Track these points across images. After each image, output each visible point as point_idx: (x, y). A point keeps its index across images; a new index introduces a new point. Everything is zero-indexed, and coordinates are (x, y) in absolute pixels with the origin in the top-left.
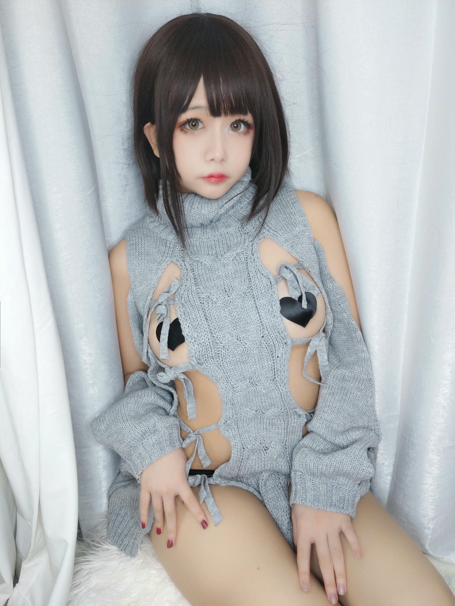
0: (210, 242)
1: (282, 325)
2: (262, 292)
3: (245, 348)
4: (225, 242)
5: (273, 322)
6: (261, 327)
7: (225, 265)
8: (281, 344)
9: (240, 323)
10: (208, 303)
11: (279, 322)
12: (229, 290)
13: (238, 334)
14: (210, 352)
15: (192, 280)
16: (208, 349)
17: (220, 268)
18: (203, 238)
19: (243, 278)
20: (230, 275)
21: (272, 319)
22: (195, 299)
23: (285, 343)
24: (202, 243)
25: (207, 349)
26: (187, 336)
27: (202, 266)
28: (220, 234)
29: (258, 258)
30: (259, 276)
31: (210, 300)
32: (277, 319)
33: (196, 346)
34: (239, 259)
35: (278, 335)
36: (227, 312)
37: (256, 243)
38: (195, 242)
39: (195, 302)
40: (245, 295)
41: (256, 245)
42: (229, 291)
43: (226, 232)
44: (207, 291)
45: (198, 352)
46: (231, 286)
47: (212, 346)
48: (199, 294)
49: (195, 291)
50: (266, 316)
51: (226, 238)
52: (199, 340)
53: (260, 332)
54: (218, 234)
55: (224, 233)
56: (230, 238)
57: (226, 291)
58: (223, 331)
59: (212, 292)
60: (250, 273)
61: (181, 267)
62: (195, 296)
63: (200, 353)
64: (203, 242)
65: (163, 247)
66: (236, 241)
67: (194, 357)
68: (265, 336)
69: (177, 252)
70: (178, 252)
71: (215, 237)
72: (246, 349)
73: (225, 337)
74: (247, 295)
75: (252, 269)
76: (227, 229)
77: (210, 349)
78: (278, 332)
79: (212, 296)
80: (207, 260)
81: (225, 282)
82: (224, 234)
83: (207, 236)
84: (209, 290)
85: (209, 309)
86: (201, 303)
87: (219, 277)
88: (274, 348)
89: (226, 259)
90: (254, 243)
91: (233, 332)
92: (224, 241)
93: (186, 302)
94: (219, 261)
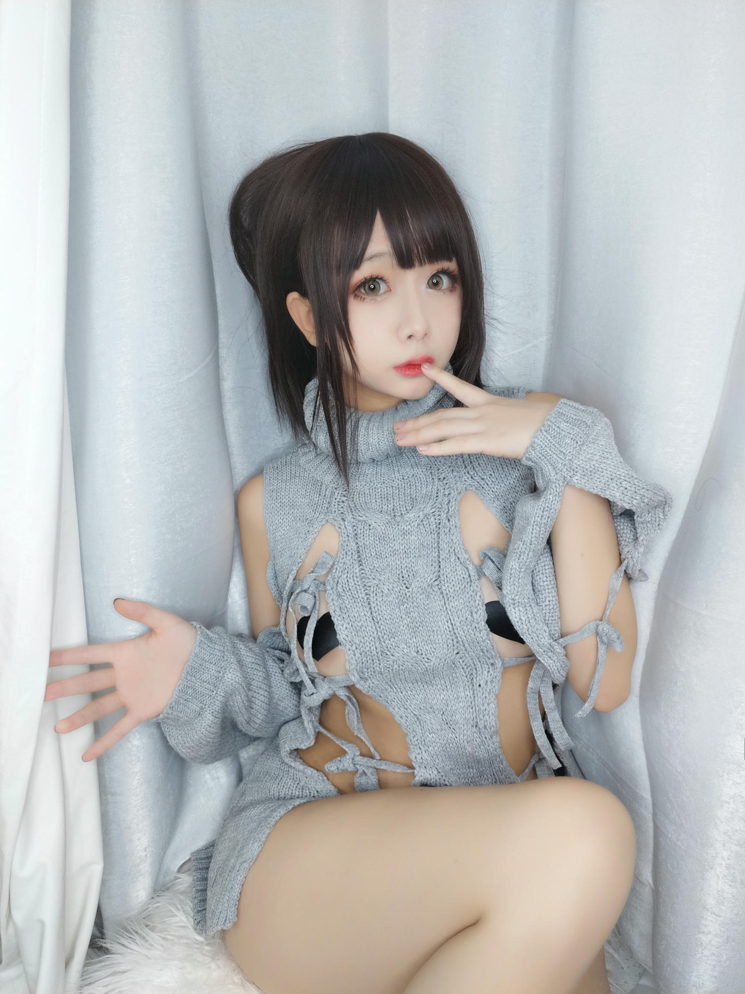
0: (385, 489)
1: (488, 642)
2: (456, 589)
3: (430, 666)
4: (408, 491)
5: (472, 636)
6: (455, 640)
7: (405, 532)
8: (485, 666)
9: (421, 628)
10: (376, 594)
11: (484, 638)
12: (409, 576)
13: (418, 644)
14: (378, 665)
15: (354, 554)
16: (375, 661)
17: (397, 538)
18: (375, 481)
19: (431, 559)
20: (411, 551)
21: (472, 632)
22: (358, 587)
23: (492, 664)
24: (374, 490)
25: (373, 661)
26: (344, 641)
27: (371, 531)
28: (401, 477)
29: (456, 527)
30: (452, 560)
31: (380, 591)
32: (480, 633)
33: (358, 655)
34: (428, 525)
35: (481, 654)
36: (403, 611)
37: (454, 499)
38: (363, 487)
39: (357, 592)
40: (431, 590)
41: (454, 503)
42: (408, 579)
43: (411, 475)
44: (375, 576)
45: (361, 663)
46: (412, 570)
47: (381, 657)
48: (364, 580)
49: (358, 575)
50: (462, 627)
51: (410, 485)
52: (362, 647)
53: (452, 647)
54: (399, 478)
55: (408, 475)
56: (417, 484)
57: (403, 577)
58: (396, 638)
59: (382, 578)
60: (441, 551)
61: (340, 530)
62: (358, 582)
63: (364, 665)
64: (375, 488)
65: (315, 496)
66: (424, 491)
67: (355, 671)
68: (461, 652)
69: (334, 505)
70: (336, 504)
71: (393, 481)
72: (431, 669)
73: (399, 647)
74: (434, 589)
75: (445, 545)
76: (412, 471)
77: (378, 662)
78: (482, 650)
79: (382, 584)
80: (378, 522)
81: (404, 562)
82: (408, 477)
83: (382, 479)
84: (378, 574)
85: (377, 604)
86: (366, 594)
87: (394, 553)
88: (474, 671)
89: (408, 524)
90: (451, 500)
91: (410, 641)
92: (406, 488)
93: (344, 590)
94: (396, 525)
